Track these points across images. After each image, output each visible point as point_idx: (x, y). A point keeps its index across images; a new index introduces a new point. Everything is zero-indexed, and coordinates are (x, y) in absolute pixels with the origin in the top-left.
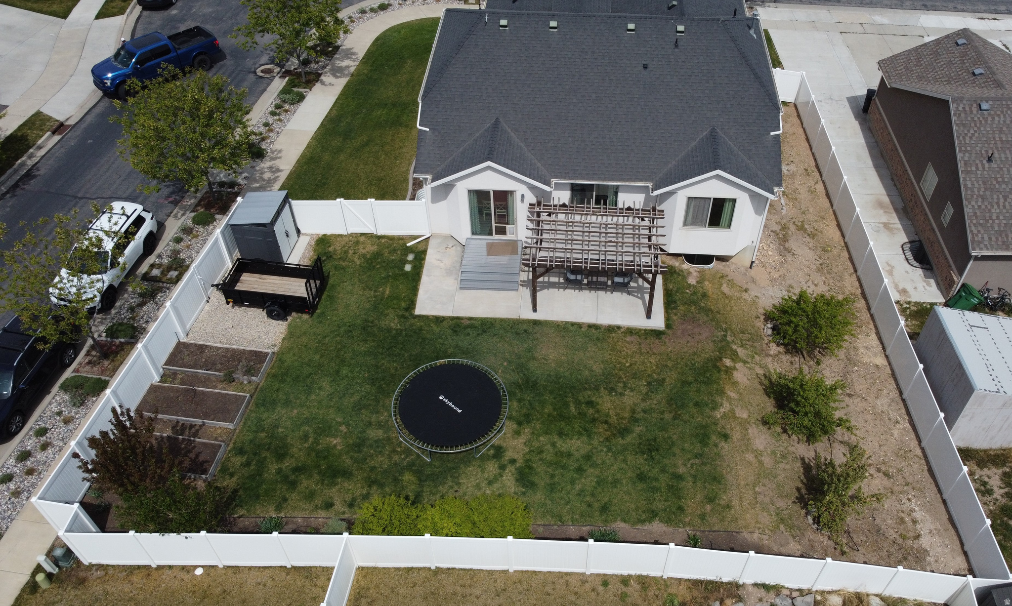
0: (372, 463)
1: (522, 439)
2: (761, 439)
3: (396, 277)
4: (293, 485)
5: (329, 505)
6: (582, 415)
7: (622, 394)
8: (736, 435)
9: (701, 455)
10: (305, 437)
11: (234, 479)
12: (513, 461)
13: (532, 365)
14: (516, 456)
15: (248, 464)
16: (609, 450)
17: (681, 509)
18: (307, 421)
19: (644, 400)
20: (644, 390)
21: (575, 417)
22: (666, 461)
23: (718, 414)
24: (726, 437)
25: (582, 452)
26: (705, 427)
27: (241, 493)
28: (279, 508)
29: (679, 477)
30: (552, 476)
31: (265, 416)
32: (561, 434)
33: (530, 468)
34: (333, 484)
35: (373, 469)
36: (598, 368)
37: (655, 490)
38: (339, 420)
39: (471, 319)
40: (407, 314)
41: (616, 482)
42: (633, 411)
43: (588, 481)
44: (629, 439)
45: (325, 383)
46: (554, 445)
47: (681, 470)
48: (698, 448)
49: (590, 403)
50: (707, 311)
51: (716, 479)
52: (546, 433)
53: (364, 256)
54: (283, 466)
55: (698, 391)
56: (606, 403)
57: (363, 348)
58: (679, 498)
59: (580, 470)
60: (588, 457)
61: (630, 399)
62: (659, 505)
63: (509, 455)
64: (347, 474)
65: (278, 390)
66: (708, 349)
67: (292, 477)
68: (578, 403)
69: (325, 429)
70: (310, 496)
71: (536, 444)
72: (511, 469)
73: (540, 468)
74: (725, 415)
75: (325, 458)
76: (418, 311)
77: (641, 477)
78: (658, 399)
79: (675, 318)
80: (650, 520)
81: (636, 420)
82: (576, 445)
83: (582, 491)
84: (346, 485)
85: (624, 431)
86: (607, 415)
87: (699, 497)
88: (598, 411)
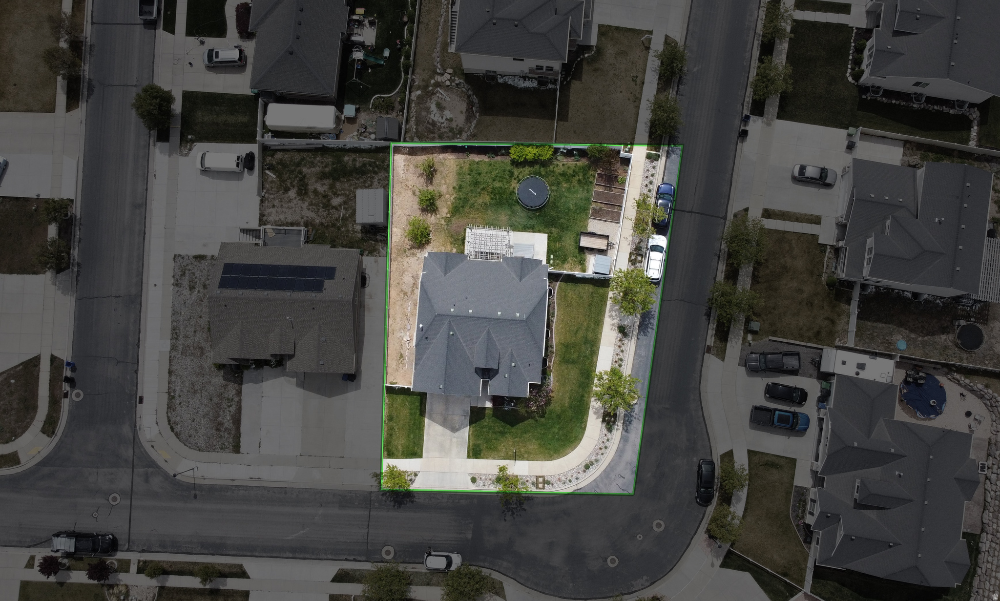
0: (553, 178)
1: (512, 187)
2: (443, 189)
3: (556, 251)
4: (574, 171)
5: (563, 165)
6: (495, 195)
7: (483, 203)
8: (451, 188)
9: (462, 181)
10: (574, 187)
11: (590, 174)
12: (515, 179)
13: (509, 213)
14: (514, 180)
15: (588, 178)
16: (488, 184)
17: (470, 165)
18: (574, 192)
19: (476, 200)
20: (476, 204)
21: (497, 194)
22: (472, 179)
23: (455, 195)
24: (454, 188)
25: (495, 182)
26: (459, 191)
27: (588, 169)
28: (576, 164)
29: (470, 174)
30: (504, 174)
31: (587, 195)
32: (501, 188)
33: (510, 177)
34: (563, 171)
35: (553, 176)
36: (489, 212)
37: (476, 170)
38: (565, 193)
39: (529, 232)
40: (550, 234)
41: (487, 173)
42: (480, 196)
43: (494, 173)
44: (482, 187)
45: (572, 207)
46: (504, 185)
47: (468, 176)
48: (463, 184)
49: (492, 199)
50: (452, 236)
51: (459, 174)
52: (506, 188)
53: (568, 263)
54: (578, 177)
55: (459, 204)
56: (487, 199)
57: (562, 220)
58: (470, 168)
59: (496, 176)
60: (494, 180)
61: (480, 201)
62: (475, 166)
63: (516, 181)
64: (560, 174)
65: (585, 204)
66: (454, 220)
67: (575, 174)
68: (496, 199)
69: (569, 189)
70: (569, 168)
71: (508, 185)
72: (516, 177)
73: (507, 177)
74: (453, 195)
75: (567, 179)
76: (547, 235)
77: (480, 174)
78: (471, 201)
79: (463, 233)
80: (479, 161)
81: (479, 193)
82: (497, 185)
83: (496, 170)
84: (560, 171)
85: (483, 189)
86: (487, 195)
87: (464, 168)
88: (490, 196)
